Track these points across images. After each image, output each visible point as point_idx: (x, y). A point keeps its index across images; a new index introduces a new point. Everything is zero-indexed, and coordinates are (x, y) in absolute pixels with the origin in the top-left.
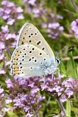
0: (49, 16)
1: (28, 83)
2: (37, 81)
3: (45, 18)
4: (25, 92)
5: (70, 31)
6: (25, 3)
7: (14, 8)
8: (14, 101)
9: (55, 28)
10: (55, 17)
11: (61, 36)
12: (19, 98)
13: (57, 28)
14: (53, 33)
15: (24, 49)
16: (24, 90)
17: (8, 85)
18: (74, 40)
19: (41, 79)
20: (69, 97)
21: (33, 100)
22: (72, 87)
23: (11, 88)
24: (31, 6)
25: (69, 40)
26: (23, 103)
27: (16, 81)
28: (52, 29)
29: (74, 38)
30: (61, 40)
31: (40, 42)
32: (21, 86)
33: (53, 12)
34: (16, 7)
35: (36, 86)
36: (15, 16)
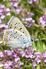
0: (26, 13)
1: (13, 55)
2: (19, 53)
3: (23, 15)
4: (11, 60)
5: (39, 23)
6: (12, 6)
7: (5, 9)
8: (5, 65)
9: (29, 21)
10: (30, 14)
11: (33, 26)
12: (8, 63)
13: (31, 21)
14: (28, 24)
15: (11, 32)
16: (10, 59)
17: (1, 55)
18: (41, 29)
19: (21, 52)
20: (38, 63)
21: (16, 65)
22: (40, 57)
23: (3, 57)
24: (15, 8)
25: (38, 28)
26: (10, 67)
27: (6, 53)
28: (28, 22)
29: (41, 27)
30: (34, 28)
31: (21, 28)
32: (9, 57)
33: (28, 11)
34: (6, 8)
35: (18, 57)
36: (5, 13)
